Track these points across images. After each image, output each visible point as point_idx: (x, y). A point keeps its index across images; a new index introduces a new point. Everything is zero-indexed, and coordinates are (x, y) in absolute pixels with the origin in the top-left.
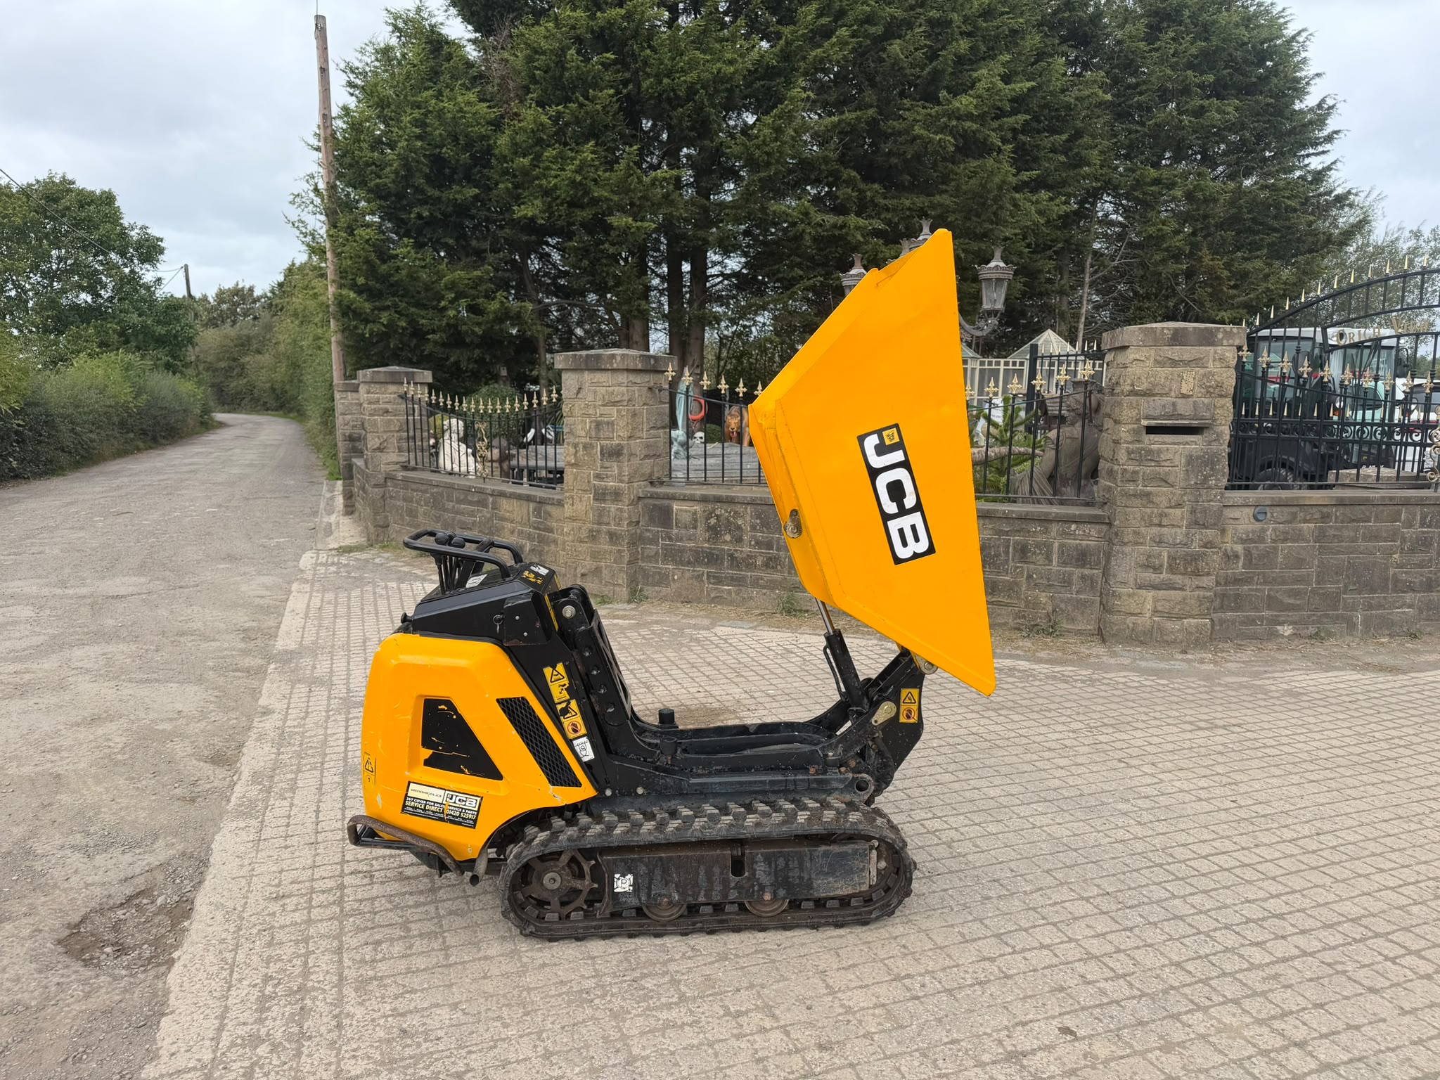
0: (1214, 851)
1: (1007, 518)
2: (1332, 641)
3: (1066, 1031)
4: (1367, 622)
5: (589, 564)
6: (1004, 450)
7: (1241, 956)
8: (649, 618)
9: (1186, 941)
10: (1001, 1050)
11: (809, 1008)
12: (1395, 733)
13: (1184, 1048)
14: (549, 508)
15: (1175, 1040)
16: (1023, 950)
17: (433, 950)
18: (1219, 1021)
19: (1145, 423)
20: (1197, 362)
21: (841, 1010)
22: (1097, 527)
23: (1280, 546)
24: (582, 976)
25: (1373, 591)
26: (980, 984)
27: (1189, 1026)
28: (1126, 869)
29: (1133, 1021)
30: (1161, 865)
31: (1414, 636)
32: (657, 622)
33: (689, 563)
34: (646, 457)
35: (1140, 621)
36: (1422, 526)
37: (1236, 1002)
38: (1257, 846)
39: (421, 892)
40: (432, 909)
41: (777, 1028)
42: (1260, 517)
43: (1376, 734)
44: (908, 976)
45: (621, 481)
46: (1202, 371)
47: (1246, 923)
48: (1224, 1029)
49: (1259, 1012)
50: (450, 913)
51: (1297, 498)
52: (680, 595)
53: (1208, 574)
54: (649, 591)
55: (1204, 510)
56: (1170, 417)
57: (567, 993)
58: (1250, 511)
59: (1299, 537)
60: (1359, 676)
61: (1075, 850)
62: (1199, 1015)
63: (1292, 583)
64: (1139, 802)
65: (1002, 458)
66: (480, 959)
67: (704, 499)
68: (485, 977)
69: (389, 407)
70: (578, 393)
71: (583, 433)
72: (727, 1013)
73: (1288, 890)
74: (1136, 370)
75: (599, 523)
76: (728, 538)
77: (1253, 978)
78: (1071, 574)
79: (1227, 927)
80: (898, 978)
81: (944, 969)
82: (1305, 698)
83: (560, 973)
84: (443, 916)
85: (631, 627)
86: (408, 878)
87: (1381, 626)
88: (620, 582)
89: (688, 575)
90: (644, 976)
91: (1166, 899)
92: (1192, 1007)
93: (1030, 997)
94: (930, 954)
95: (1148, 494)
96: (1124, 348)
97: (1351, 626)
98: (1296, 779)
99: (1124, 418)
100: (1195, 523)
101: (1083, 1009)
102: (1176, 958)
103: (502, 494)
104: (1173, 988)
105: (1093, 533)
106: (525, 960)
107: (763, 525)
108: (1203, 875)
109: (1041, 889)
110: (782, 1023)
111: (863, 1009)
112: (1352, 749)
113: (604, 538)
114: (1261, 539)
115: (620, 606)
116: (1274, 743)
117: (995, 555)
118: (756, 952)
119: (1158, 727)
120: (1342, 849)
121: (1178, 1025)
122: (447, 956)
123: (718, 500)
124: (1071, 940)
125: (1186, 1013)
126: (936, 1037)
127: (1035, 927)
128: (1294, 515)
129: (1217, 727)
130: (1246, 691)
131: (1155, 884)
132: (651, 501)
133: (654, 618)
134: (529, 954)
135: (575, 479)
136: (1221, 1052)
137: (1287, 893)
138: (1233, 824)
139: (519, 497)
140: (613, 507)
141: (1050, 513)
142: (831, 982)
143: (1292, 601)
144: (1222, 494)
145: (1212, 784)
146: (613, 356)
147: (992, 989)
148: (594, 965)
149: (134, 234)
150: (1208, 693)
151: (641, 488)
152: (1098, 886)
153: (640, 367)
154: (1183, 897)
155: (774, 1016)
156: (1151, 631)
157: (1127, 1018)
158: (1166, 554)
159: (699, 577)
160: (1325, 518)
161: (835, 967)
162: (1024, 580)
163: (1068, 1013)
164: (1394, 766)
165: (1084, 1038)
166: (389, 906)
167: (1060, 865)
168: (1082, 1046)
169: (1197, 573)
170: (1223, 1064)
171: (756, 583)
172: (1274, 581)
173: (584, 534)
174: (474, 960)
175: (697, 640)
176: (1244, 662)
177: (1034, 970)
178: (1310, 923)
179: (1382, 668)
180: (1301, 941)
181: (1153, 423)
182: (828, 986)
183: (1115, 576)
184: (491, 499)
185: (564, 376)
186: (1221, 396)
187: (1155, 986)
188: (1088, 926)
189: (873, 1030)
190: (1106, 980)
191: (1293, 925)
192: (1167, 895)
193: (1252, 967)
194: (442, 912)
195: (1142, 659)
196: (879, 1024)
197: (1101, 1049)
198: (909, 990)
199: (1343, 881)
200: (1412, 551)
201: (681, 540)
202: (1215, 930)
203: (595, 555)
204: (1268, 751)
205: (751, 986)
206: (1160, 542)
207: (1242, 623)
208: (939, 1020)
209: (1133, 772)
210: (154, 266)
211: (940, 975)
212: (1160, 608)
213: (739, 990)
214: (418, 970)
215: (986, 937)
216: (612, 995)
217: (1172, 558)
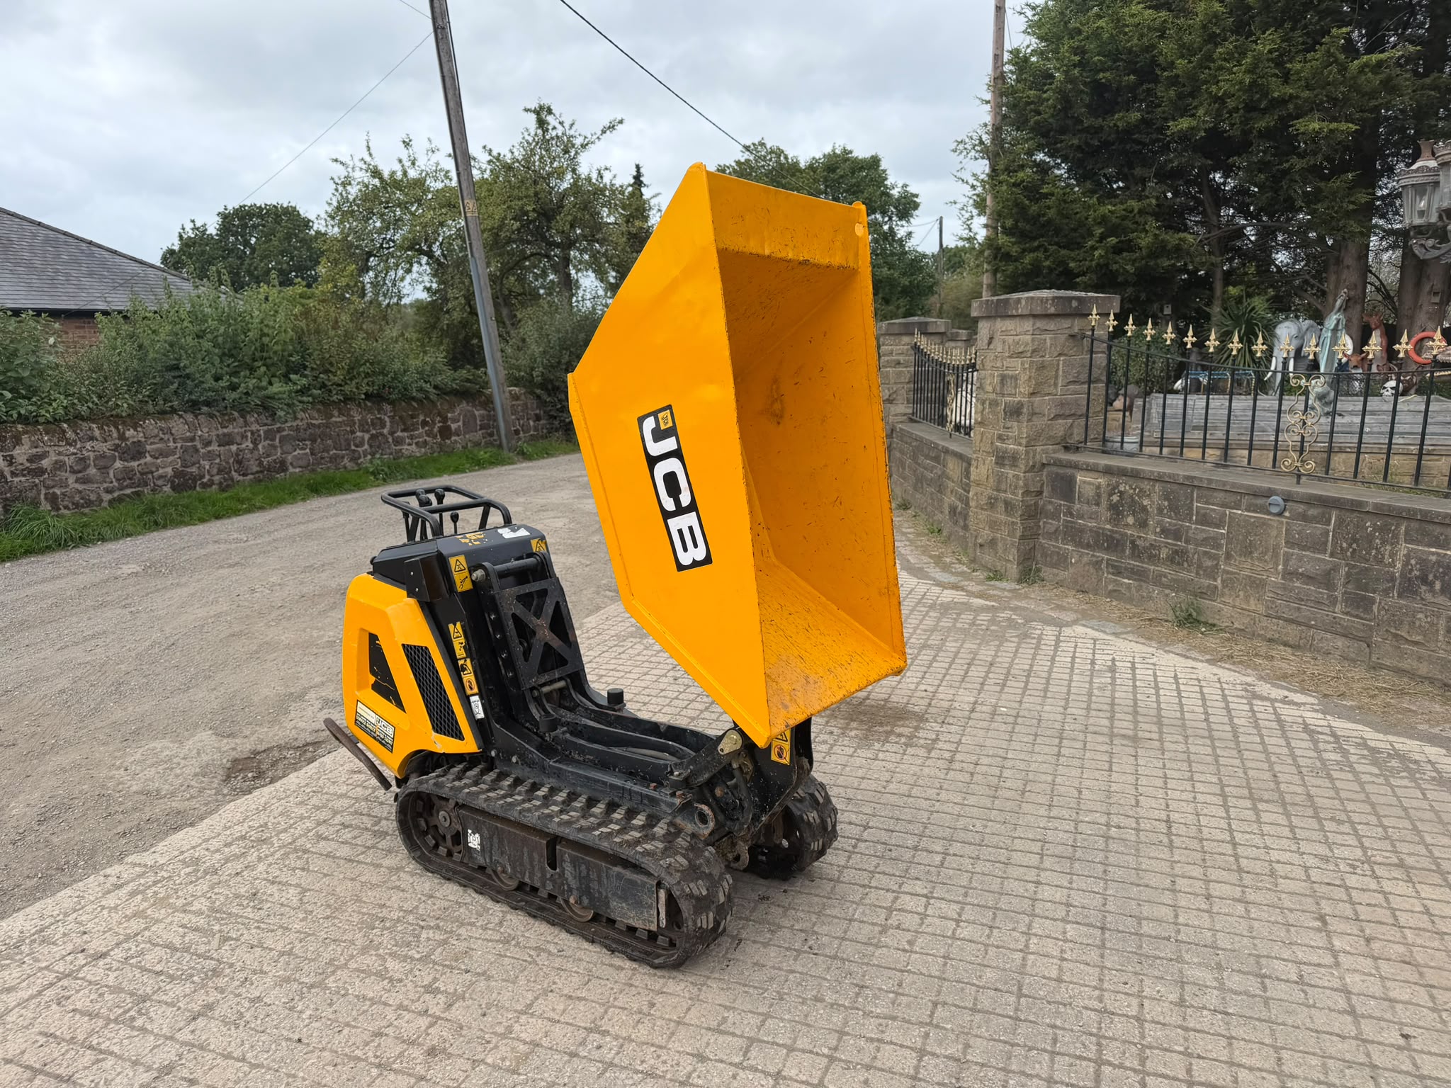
5: (987, 534)
8: (1014, 603)
33: (1088, 546)
34: (1057, 417)
45: (1020, 444)
52: (1076, 582)
54: (1047, 572)
57: (371, 915)
67: (1108, 471)
69: (901, 358)
70: (990, 343)
75: (998, 490)
76: (1130, 520)
85: (978, 609)
88: (1012, 558)
89: (1085, 559)
90: (434, 927)
103: (947, 451)
107: (1171, 508)
113: (1001, 507)
115: (1003, 584)
118: (536, 948)
123: (1123, 472)
132: (1055, 469)
133: (1022, 603)
135: (981, 439)
139: (956, 455)
140: (1010, 473)
146: (1019, 300)
149: (895, 192)
151: (1044, 452)
153: (1052, 310)
155: (450, 1006)
159: (1097, 564)
171: (1158, 580)
173: (983, 499)
184: (942, 456)
185: (980, 325)
201: (1081, 517)
203: (993, 525)
210: (908, 222)
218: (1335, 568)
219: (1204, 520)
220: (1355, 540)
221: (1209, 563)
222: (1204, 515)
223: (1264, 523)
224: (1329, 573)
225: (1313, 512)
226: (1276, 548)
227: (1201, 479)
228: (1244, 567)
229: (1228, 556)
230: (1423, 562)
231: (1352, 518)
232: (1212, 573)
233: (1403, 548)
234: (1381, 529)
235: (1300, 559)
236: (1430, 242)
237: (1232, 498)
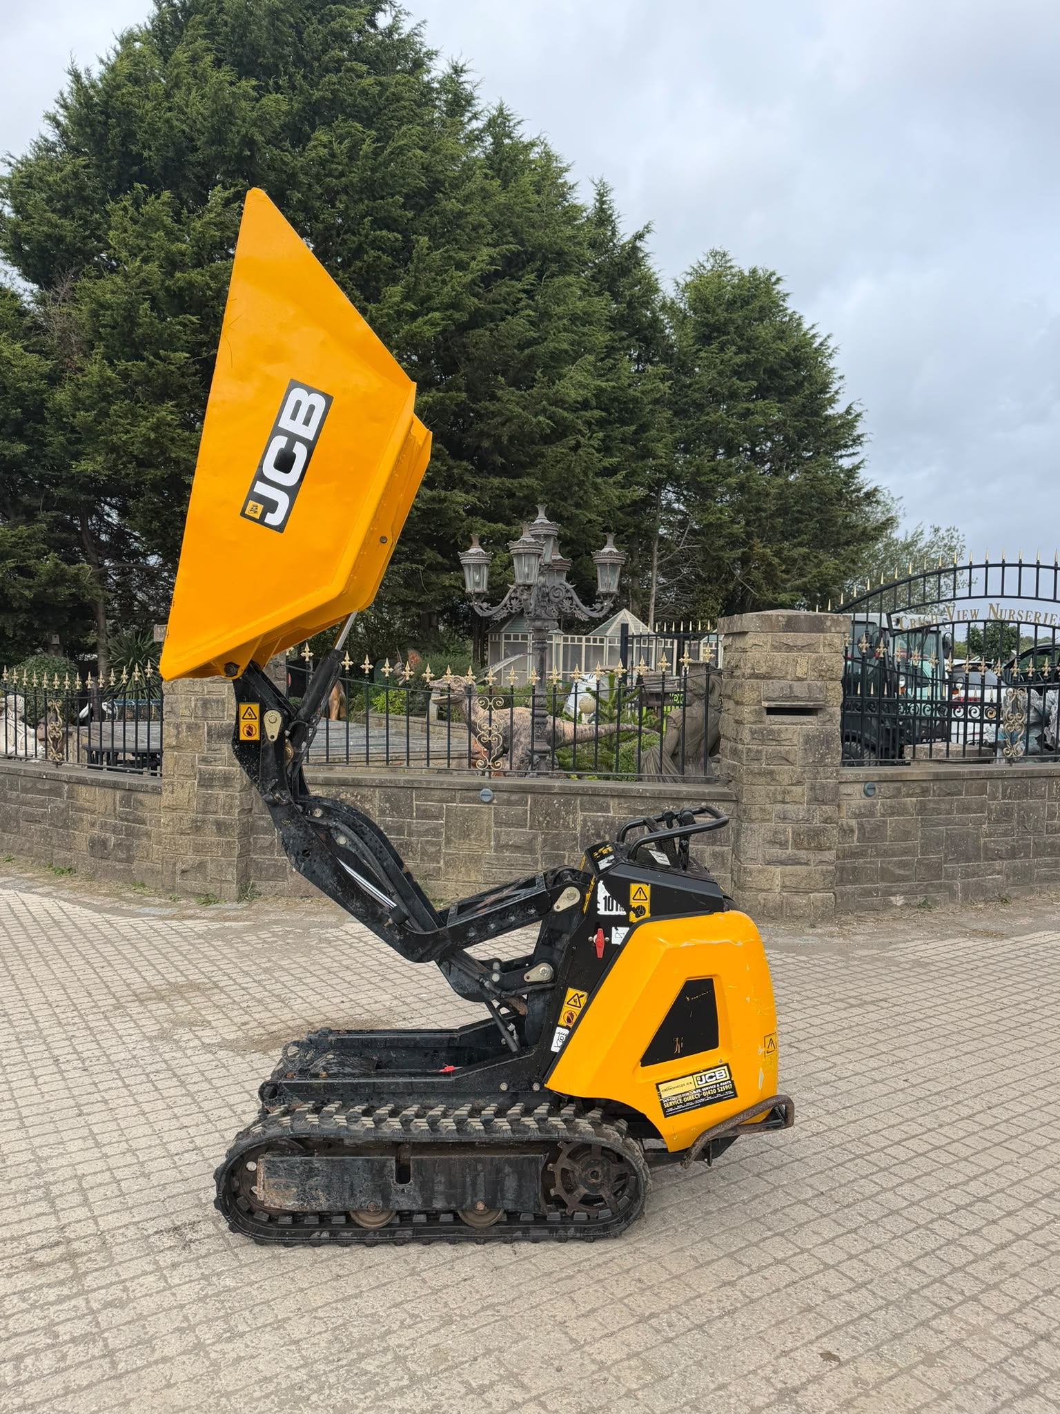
0: (904, 1136)
1: (642, 796)
2: (937, 910)
3: (828, 1356)
4: (965, 890)
5: (191, 859)
6: (613, 726)
7: (964, 1247)
8: (266, 918)
9: (909, 1237)
10: (771, 1390)
11: (559, 1370)
12: (1019, 998)
13: (945, 1358)
14: (140, 796)
15: (933, 1351)
16: (760, 1269)
17: (94, 1358)
18: (966, 1323)
19: (765, 704)
20: (809, 647)
21: (594, 1367)
22: (726, 804)
23: (889, 820)
24: (289, 1367)
25: (968, 860)
26: (728, 1313)
27: (941, 1332)
28: (831, 1164)
29: (888, 1336)
30: (861, 1156)
31: (1004, 901)
32: (276, 922)
35: (770, 896)
36: (1004, 798)
37: (974, 1298)
38: (941, 1126)
39: (62, 1283)
40: (80, 1302)
41: (530, 1400)
42: (870, 792)
43: (1005, 1001)
44: (652, 1315)
46: (814, 656)
47: (957, 1210)
48: (974, 1331)
49: (999, 1306)
50: (107, 1305)
51: (901, 774)
52: (298, 889)
53: (829, 848)
54: (262, 886)
55: (823, 787)
56: (788, 698)
57: (275, 1392)
58: (860, 787)
59: (903, 811)
60: (970, 943)
61: (778, 1148)
62: (946, 1318)
63: (901, 855)
64: (822, 1089)
65: (611, 735)
66: (156, 1362)
68: (169, 1386)
71: (187, 713)
72: (470, 1390)
73: (982, 1170)
74: (754, 654)
75: (205, 812)
77: (981, 1269)
78: (703, 852)
79: (942, 1217)
80: (643, 1319)
81: (687, 1302)
82: (933, 968)
83: (261, 1367)
84: (99, 1311)
85: (247, 930)
86: (41, 1265)
87: (977, 893)
88: (229, 877)
90: (362, 1357)
91: (878, 1194)
92: (937, 1310)
93: (783, 1322)
94: (668, 1285)
95: (772, 772)
96: (744, 633)
97: (953, 894)
98: (952, 1052)
99: (745, 699)
100: (815, 800)
101: (837, 1328)
102: (906, 1258)
103: (82, 782)
104: (914, 1292)
105: (723, 811)
106: (213, 1355)
107: (391, 810)
108: (903, 1163)
109: (757, 1196)
110: (534, 1393)
111: (616, 1362)
112: (990, 1017)
113: (210, 828)
114: (871, 814)
115: (229, 905)
116: (922, 1016)
118: (483, 1309)
119: (813, 1006)
120: (1014, 1121)
121: (931, 1332)
122: (114, 1365)
124: (803, 1251)
125: (934, 1317)
126: (702, 1385)
127: (764, 1240)
128: (899, 790)
129: (866, 1003)
130: (878, 964)
131: (862, 1177)
133: (272, 917)
134: (218, 1347)
135: (176, 763)
136: (978, 1357)
137: (982, 1174)
138: (913, 1105)
139: (102, 784)
140: (221, 794)
141: (680, 792)
142: (573, 1334)
143: (902, 872)
144: (837, 771)
145: (882, 1064)
147: (742, 1318)
148: (299, 1351)
150: (846, 968)
152: (811, 1186)
154: (891, 1189)
155: (523, 1386)
156: (781, 907)
157: (882, 1334)
158: (790, 830)
160: (925, 792)
161: (574, 1315)
163: (825, 1335)
164: (1030, 1031)
165: (848, 1362)
166: (24, 1306)
167: (769, 1167)
168: (848, 1371)
169: (820, 848)
170: (985, 1371)
172: (885, 854)
173: (186, 825)
174: (149, 1365)
175: (328, 941)
176: (869, 934)
177: (778, 1290)
178: (1012, 1204)
179: (988, 934)
180: (1009, 1223)
181: (773, 704)
182: (572, 1340)
183: (745, 853)
184: (66, 787)
186: (832, 679)
187: (895, 1293)
188: (814, 1233)
189: (634, 1386)
190: (849, 1291)
191: (998, 1208)
192: (878, 1189)
193: (978, 1258)
194: (95, 1306)
195: (777, 935)
196: (639, 1378)
197: (869, 1372)
198: (658, 1331)
199: (1026, 1155)
200: (998, 821)
202: (932, 1221)
203: (199, 849)
204: (918, 1024)
205: (488, 1352)
206: (784, 818)
207: (861, 895)
208: (699, 1364)
209: (805, 1057)
211: (686, 1309)
212: (788, 884)
213: (475, 1359)
214: (81, 1389)
215: (719, 1259)
216: (330, 1387)
217: (796, 834)
218: (535, 837)
219: (425, 814)
220: (548, 814)
221: (432, 849)
222: (425, 811)
223: (477, 811)
224: (531, 841)
225: (514, 797)
226: (489, 827)
227: (420, 782)
228: (463, 848)
229: (448, 841)
230: (595, 823)
231: (542, 798)
232: (435, 858)
233: (580, 816)
234: (564, 804)
235: (508, 834)
236: (485, 605)
237: (446, 794)
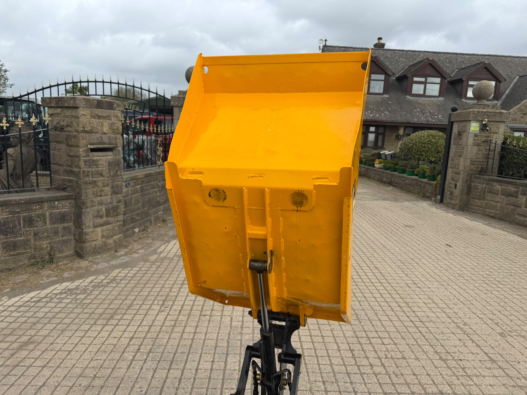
1: (18, 203)
2: (149, 230)
4: (154, 220)
19: (90, 147)
20: (108, 117)
22: (69, 201)
23: (133, 196)
35: (97, 243)
42: (128, 185)
46: (110, 122)
51: (136, 176)
55: (117, 186)
56: (99, 143)
58: (124, 184)
59: (137, 191)
63: (137, 211)
74: (84, 120)
78: (58, 228)
95: (95, 182)
96: (76, 108)
97: (151, 222)
99: (81, 144)
100: (114, 193)
105: (67, 204)
114: (128, 195)
117: (13, 227)
128: (135, 183)
141: (43, 198)
143: (137, 218)
144: (122, 178)
156: (102, 246)
158: (104, 209)
160: (142, 182)
162: (32, 237)
169: (117, 215)
172: (132, 211)
181: (95, 146)
183: (85, 224)
186: (117, 133)
206: (101, 203)
212: (105, 235)
217: (107, 210)
